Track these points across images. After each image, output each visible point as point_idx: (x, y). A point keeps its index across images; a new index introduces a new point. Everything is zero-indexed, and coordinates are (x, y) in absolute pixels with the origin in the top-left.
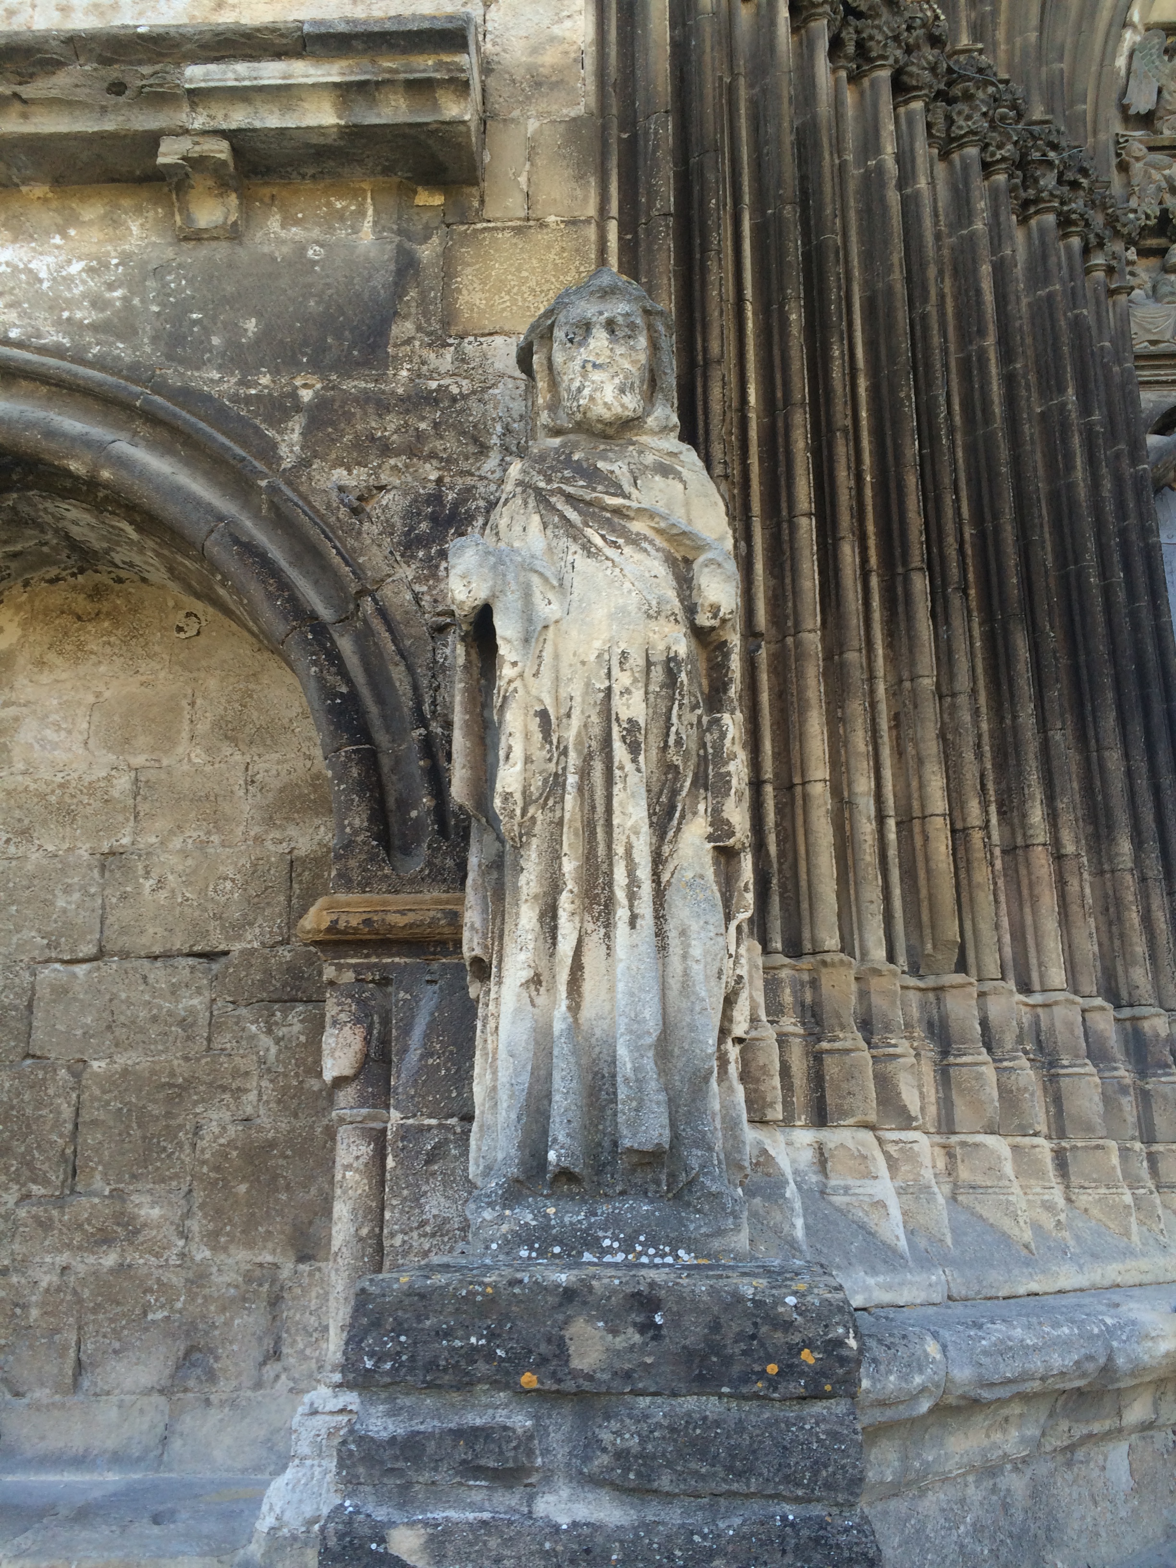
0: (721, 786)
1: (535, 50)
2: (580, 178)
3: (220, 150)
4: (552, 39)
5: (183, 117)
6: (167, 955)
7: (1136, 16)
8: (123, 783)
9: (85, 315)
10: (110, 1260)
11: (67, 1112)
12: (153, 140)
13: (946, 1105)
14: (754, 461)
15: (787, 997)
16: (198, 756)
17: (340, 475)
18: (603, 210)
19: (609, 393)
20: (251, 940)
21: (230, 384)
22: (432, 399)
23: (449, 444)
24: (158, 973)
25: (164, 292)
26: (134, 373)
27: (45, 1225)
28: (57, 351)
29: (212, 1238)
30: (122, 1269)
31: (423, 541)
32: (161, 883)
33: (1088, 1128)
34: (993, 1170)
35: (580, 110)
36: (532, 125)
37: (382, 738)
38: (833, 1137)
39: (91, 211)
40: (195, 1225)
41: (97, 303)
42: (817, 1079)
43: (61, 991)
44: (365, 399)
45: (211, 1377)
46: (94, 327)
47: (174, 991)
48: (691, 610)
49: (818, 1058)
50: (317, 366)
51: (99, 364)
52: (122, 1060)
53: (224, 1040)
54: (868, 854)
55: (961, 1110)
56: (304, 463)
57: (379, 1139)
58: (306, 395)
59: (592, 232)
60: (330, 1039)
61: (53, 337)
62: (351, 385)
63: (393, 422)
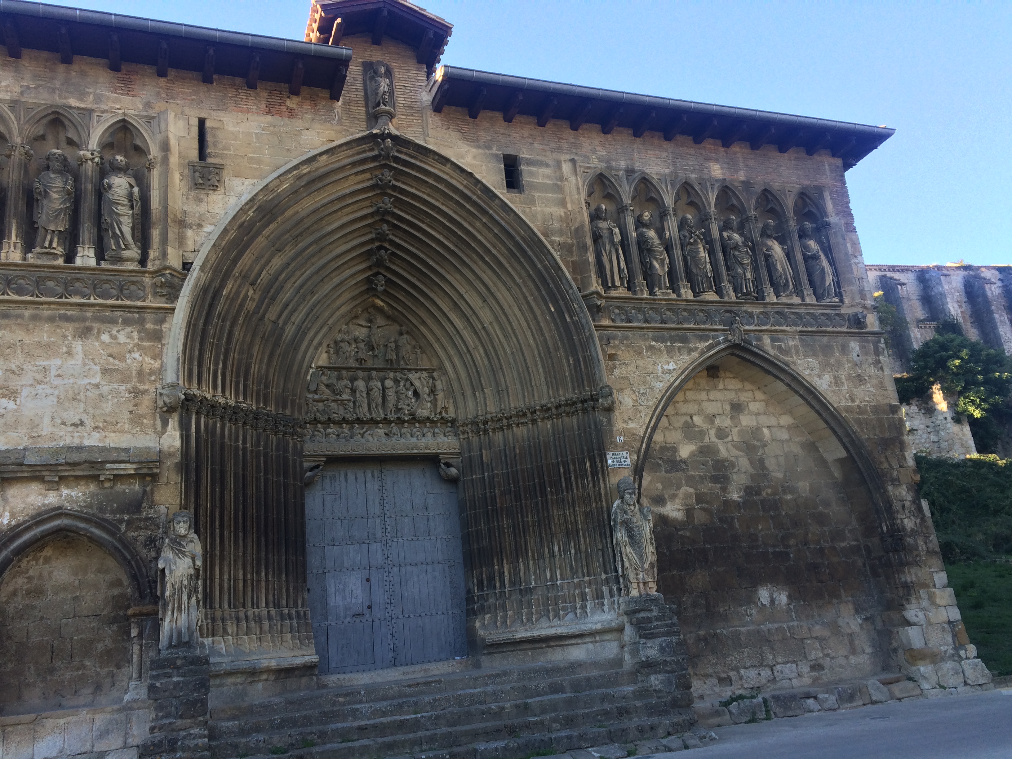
0: (198, 592)
1: (169, 448)
2: (177, 475)
3: (112, 477)
4: (173, 446)
5: (105, 472)
6: (88, 616)
7: (313, 366)
8: (77, 583)
9: (83, 504)
10: (80, 673)
11: (70, 647)
12: (99, 476)
13: (237, 631)
14: (208, 518)
15: (209, 616)
16: (92, 576)
17: (133, 533)
18: (181, 480)
19: (183, 532)
20: (105, 612)
21: (111, 517)
22: (150, 519)
23: (153, 527)
24: (87, 620)
25: (98, 499)
26: (93, 515)
27: (67, 668)
28: (78, 511)
29: (100, 667)
30: (83, 674)
31: (148, 545)
32: (86, 603)
33: (265, 633)
34: (245, 641)
35: (177, 461)
36: (169, 463)
37: (140, 579)
38: (215, 638)
39: (82, 483)
40: (97, 665)
41: (85, 502)
42: (213, 629)
43: (66, 624)
44: (137, 519)
45: (102, 690)
46: (85, 507)
47: (90, 622)
48: (194, 565)
49: (213, 626)
50: (128, 513)
51: (86, 513)
52: (80, 637)
53: (101, 631)
54: (226, 589)
55: (240, 632)
56: (126, 532)
57: (141, 646)
58: (126, 518)
59: (179, 485)
60: (132, 631)
61: (77, 508)
62: (135, 517)
63: (142, 523)
